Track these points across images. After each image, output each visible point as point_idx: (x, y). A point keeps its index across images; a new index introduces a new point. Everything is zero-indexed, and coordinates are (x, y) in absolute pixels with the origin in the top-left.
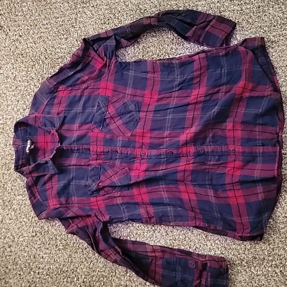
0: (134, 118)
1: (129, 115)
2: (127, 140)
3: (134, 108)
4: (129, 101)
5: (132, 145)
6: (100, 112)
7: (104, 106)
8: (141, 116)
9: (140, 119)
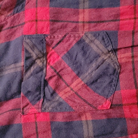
0: (107, 68)
1: (94, 65)
2: (104, 117)
3: (102, 47)
4: (90, 35)
5: (119, 129)
6: (32, 69)
7: (40, 55)
8: (123, 61)
9: (120, 66)
